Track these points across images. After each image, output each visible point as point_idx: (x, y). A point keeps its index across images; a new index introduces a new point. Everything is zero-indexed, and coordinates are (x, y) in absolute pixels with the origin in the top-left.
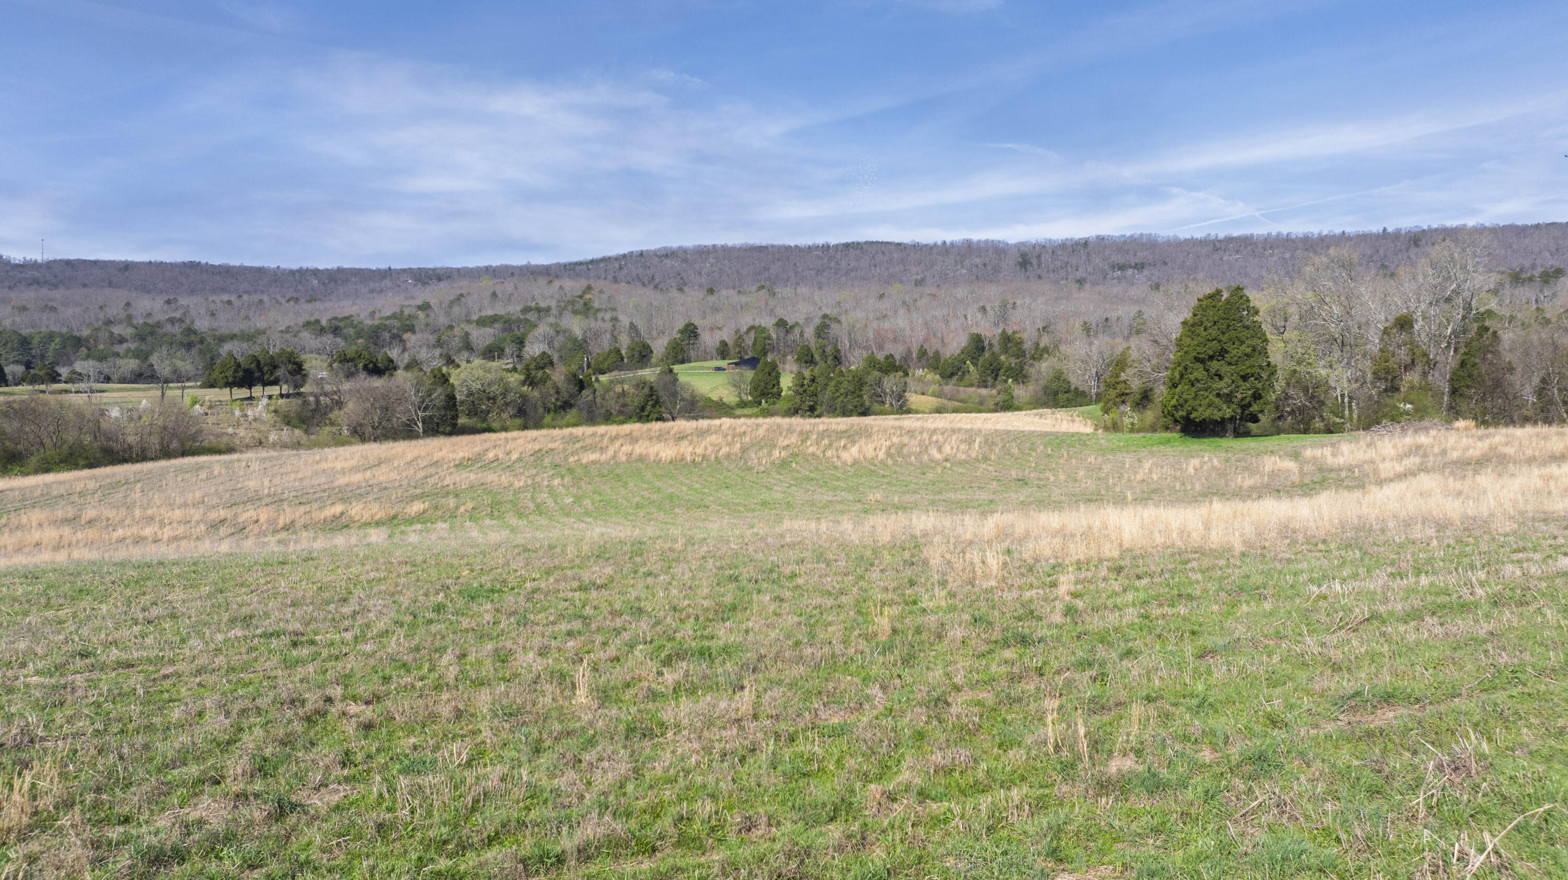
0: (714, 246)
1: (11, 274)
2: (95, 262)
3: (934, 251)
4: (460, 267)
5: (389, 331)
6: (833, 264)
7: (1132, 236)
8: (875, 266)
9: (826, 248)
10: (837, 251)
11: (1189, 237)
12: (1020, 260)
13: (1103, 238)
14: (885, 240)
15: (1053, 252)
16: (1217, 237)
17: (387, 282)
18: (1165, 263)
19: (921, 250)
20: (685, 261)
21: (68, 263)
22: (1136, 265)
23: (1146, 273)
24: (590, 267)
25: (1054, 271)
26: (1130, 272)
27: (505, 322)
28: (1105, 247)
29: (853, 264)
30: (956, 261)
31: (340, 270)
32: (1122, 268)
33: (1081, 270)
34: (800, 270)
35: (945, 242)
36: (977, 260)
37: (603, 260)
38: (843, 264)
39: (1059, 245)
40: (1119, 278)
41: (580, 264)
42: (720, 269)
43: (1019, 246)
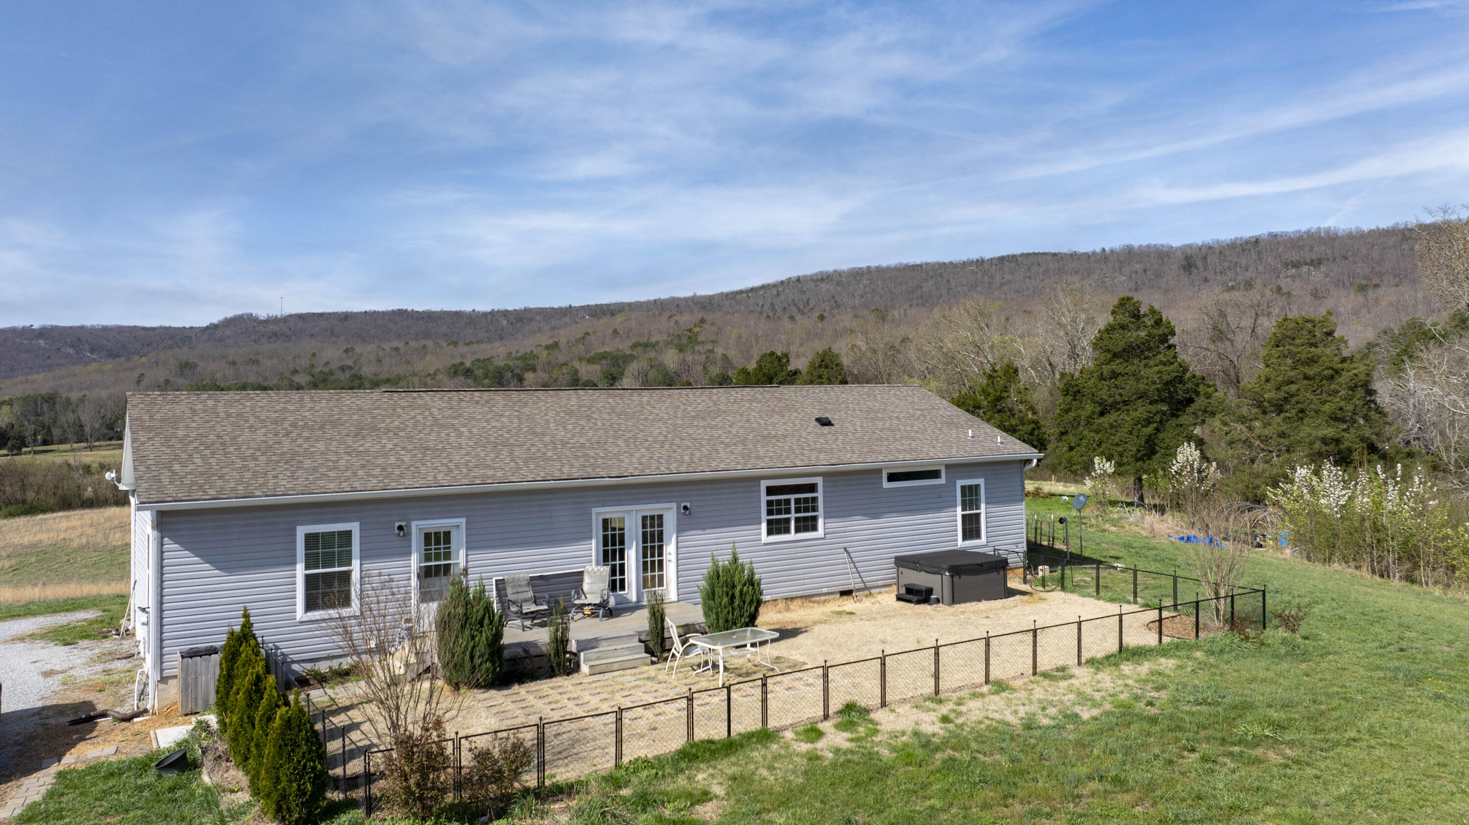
0: (869, 267)
1: (257, 329)
2: (322, 315)
3: (1092, 259)
4: (633, 301)
5: (512, 371)
6: (986, 278)
7: (1309, 231)
8: (1030, 278)
9: (980, 262)
10: (991, 265)
11: (1373, 227)
12: (1184, 263)
13: (1276, 235)
14: (1042, 251)
15: (1221, 253)
16: (1406, 225)
17: (567, 319)
18: (1345, 258)
19: (1079, 259)
20: (839, 283)
21: (301, 317)
22: (1312, 261)
23: (1323, 269)
24: (750, 295)
25: (1221, 273)
26: (1305, 269)
27: (612, 358)
28: (1279, 243)
29: (1008, 277)
30: (1114, 268)
31: (527, 310)
32: (1296, 265)
33: (1251, 270)
34: (953, 286)
35: (1104, 250)
36: (1138, 266)
37: (763, 287)
38: (997, 278)
39: (1228, 245)
40: (1293, 277)
41: (741, 292)
42: (873, 290)
43: (1184, 249)
